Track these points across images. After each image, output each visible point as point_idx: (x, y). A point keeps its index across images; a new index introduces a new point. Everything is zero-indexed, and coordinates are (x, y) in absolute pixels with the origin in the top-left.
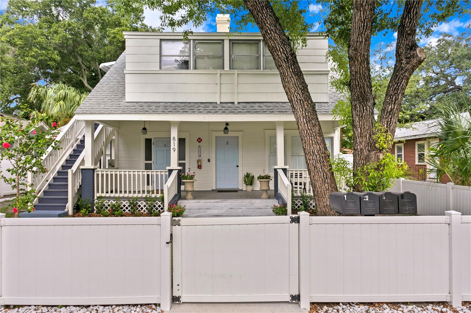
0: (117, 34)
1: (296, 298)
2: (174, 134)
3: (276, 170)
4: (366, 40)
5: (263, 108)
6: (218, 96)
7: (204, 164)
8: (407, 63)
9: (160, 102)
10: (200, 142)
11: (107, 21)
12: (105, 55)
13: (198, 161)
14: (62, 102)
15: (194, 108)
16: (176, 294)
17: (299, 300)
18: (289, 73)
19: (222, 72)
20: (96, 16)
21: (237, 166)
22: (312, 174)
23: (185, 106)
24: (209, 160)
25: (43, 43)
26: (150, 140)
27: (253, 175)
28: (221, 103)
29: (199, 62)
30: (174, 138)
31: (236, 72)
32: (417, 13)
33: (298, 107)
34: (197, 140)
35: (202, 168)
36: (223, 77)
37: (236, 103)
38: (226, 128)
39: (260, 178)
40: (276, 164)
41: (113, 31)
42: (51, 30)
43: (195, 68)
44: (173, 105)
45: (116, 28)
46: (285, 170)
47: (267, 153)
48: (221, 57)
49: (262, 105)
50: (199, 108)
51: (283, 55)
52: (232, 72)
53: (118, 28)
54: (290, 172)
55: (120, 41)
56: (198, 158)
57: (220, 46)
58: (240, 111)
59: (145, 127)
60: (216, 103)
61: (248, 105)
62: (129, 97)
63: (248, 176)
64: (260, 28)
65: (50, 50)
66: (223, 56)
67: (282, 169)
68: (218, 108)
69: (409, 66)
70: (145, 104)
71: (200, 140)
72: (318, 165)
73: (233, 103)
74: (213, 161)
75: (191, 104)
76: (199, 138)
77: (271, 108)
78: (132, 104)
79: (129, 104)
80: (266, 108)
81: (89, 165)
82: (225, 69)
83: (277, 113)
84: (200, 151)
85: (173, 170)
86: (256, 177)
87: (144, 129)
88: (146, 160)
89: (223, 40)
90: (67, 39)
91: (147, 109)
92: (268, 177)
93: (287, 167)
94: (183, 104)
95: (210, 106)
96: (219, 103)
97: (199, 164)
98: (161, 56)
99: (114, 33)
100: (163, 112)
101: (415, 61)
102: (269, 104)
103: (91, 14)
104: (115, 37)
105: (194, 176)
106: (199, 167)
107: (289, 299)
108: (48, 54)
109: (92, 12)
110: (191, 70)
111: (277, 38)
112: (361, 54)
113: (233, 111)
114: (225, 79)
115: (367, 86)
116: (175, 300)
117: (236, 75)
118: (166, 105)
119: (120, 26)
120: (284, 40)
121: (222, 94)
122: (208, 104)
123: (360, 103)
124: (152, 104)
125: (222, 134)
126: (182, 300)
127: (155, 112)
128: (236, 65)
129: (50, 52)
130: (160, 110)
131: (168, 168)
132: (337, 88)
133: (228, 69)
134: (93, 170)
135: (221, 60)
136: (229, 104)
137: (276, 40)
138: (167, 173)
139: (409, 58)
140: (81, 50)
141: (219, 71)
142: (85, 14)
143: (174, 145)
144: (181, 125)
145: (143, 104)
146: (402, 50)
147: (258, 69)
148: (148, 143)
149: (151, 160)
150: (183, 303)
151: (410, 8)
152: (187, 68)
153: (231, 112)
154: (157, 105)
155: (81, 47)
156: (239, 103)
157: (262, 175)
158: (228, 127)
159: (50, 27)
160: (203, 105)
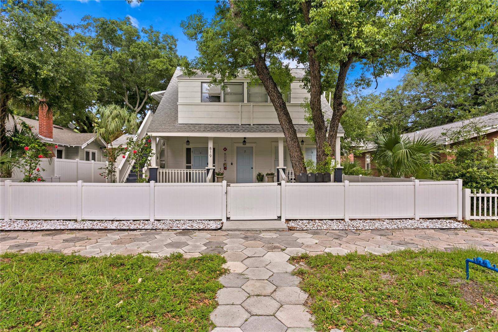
0: (156, 64)
1: (280, 218)
2: (211, 145)
3: (278, 169)
4: (318, 101)
5: (270, 128)
6: (240, 119)
7: (229, 166)
8: (338, 112)
9: (201, 124)
10: (225, 151)
11: (148, 54)
12: (145, 80)
13: (224, 164)
14: (117, 119)
15: (224, 128)
16: (228, 216)
17: (281, 218)
18: (282, 113)
19: (242, 104)
20: (140, 51)
21: (252, 168)
22: (294, 168)
23: (218, 127)
24: (232, 164)
25: (98, 72)
26: (190, 149)
27: (263, 174)
28: (242, 125)
29: (228, 97)
30: (210, 148)
31: (252, 104)
32: (341, 88)
33: (286, 132)
34: (224, 149)
35: (227, 169)
36: (243, 107)
37: (252, 125)
38: (244, 141)
39: (268, 174)
40: (278, 166)
41: (153, 62)
42: (104, 61)
43: (225, 101)
44: (210, 126)
45: (156, 60)
46: (284, 170)
47: (273, 159)
48: (241, 94)
49: (269, 126)
50: (228, 128)
51: (279, 104)
52: (249, 104)
53: (157, 60)
54: (287, 171)
55: (158, 70)
56: (224, 162)
57: (241, 86)
58: (254, 130)
59: (188, 140)
60: (239, 125)
61: (260, 126)
62: (180, 121)
63: (259, 175)
64: (266, 89)
65: (103, 77)
66: (243, 94)
67: (282, 169)
68: (240, 128)
69: (338, 114)
70: (192, 125)
71: (225, 149)
72: (297, 163)
73: (250, 125)
74: (235, 164)
75: (222, 125)
76: (225, 148)
77: (275, 128)
78: (183, 125)
79: (181, 125)
80: (271, 128)
81: (154, 166)
82: (245, 102)
83: (279, 132)
84: (225, 157)
85: (210, 169)
86: (265, 175)
87: (188, 141)
88: (187, 163)
89: (243, 83)
90: (116, 69)
91: (193, 129)
92: (272, 174)
93: (285, 167)
94: (217, 126)
95: (235, 127)
96: (240, 125)
97: (225, 166)
98: (202, 93)
99: (154, 63)
100: (204, 131)
101: (341, 111)
102: (274, 126)
103: (136, 48)
104: (154, 67)
105: (223, 173)
106: (225, 168)
107: (276, 218)
108: (101, 80)
109: (137, 47)
110: (222, 103)
111: (275, 95)
112: (316, 107)
113: (250, 130)
114: (244, 109)
115: (321, 122)
116: (228, 219)
117: (252, 106)
118: (206, 126)
119: (159, 58)
120: (278, 96)
121: (242, 119)
122: (233, 126)
123: (318, 130)
124: (196, 125)
125: (241, 145)
126: (231, 219)
127: (199, 131)
128: (252, 99)
129: (103, 79)
130: (201, 129)
131: (207, 168)
132: (308, 121)
133: (247, 102)
134: (157, 169)
135: (241, 96)
136: (247, 126)
137: (274, 96)
138: (206, 172)
139: (338, 110)
140: (126, 77)
141: (240, 104)
142: (132, 49)
143: (210, 152)
144: (215, 140)
145: (190, 125)
146: (336, 106)
147: (266, 102)
148: (188, 151)
149: (190, 163)
150: (231, 220)
151: (339, 86)
152: (219, 101)
153: (248, 131)
154: (199, 126)
155: (126, 74)
156: (253, 125)
157: (269, 173)
158: (246, 140)
159: (103, 59)
160: (230, 126)
